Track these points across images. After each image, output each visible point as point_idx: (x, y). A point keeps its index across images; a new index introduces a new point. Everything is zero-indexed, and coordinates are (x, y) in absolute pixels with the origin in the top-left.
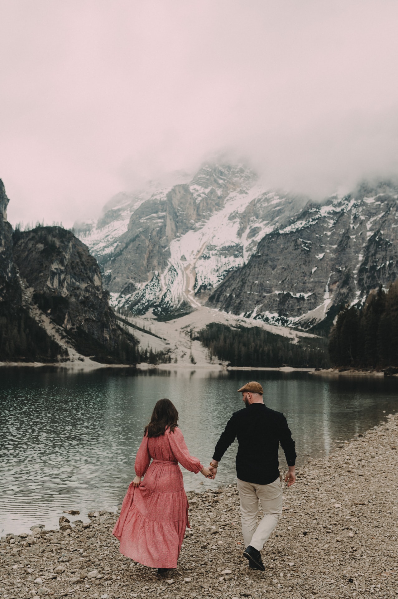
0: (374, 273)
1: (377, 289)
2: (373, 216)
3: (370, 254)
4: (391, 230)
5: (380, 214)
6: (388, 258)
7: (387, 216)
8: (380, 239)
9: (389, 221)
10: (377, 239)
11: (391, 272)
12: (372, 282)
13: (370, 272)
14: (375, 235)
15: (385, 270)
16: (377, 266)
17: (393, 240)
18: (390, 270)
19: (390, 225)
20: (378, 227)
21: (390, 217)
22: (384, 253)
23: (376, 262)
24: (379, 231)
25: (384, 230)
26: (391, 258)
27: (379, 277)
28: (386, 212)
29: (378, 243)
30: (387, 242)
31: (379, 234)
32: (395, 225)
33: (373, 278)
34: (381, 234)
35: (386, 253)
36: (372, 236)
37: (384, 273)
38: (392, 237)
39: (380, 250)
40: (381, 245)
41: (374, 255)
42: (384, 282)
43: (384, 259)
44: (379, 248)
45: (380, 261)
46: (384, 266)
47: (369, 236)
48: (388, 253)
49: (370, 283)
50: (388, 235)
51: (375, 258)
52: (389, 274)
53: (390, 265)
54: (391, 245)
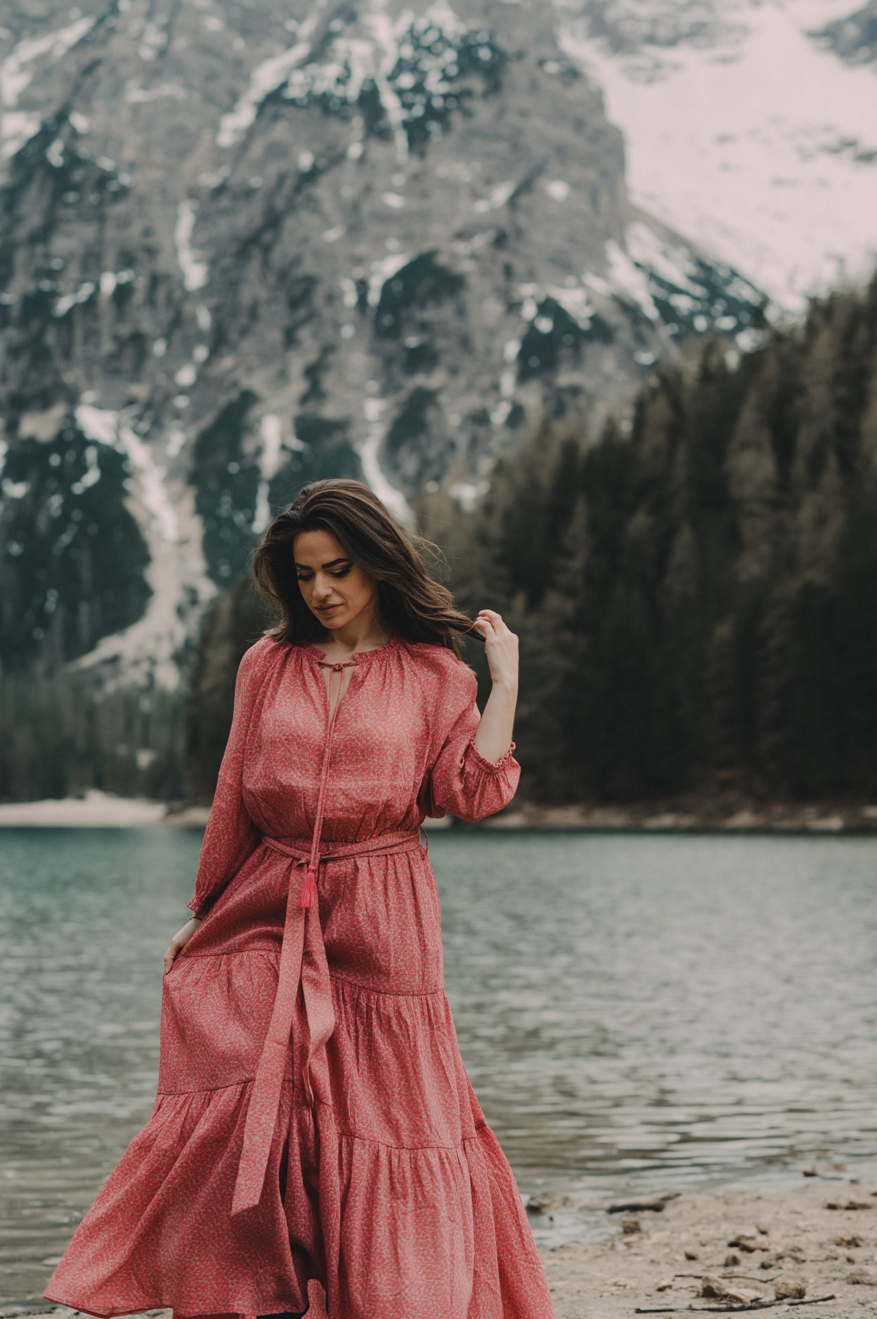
0: (41, 333)
1: (58, 411)
2: (34, 34)
3: (22, 233)
4: (125, 114)
5: (66, 24)
6: (110, 258)
7: (104, 42)
8: (73, 159)
9: (113, 69)
10: (55, 155)
11: (125, 330)
12: (34, 376)
13: (24, 322)
14: (45, 136)
15: (96, 317)
16: (54, 295)
17: (132, 167)
18: (121, 315)
19: (118, 89)
20: (57, 92)
21: (118, 45)
22: (88, 232)
23: (51, 274)
24: (62, 117)
25: (88, 111)
26: (127, 260)
27: (67, 354)
28: (100, 21)
29: (61, 180)
30: (104, 179)
31: (65, 131)
32: (145, 87)
33: (38, 354)
34: (75, 135)
35: (101, 231)
36: (31, 141)
37: (91, 335)
38: (129, 153)
39: (70, 213)
40: (76, 188)
41: (42, 236)
42: (90, 378)
43: (91, 262)
44: (68, 205)
45: (74, 272)
46: (92, 301)
47: (16, 136)
48: (111, 233)
49: (25, 382)
50: (107, 141)
51: (47, 256)
52: (116, 338)
53: (122, 293)
54: (123, 192)
